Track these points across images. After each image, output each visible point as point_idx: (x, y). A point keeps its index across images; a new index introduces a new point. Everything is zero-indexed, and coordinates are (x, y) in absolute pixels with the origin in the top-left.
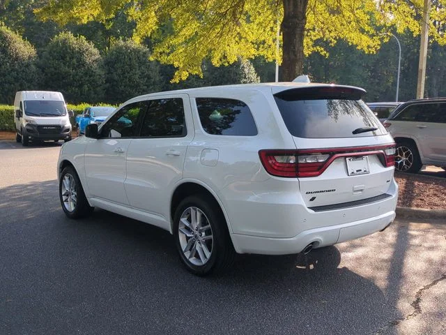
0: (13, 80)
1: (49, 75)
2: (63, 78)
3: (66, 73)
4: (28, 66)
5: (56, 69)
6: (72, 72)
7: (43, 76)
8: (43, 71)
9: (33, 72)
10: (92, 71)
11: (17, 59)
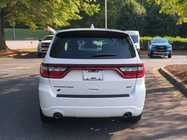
0: (133, 25)
1: (151, 22)
2: (158, 23)
3: (159, 21)
4: (141, 18)
5: (154, 19)
6: (162, 20)
7: (148, 23)
8: (148, 20)
9: (143, 21)
10: (173, 19)
11: (136, 15)
